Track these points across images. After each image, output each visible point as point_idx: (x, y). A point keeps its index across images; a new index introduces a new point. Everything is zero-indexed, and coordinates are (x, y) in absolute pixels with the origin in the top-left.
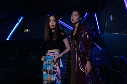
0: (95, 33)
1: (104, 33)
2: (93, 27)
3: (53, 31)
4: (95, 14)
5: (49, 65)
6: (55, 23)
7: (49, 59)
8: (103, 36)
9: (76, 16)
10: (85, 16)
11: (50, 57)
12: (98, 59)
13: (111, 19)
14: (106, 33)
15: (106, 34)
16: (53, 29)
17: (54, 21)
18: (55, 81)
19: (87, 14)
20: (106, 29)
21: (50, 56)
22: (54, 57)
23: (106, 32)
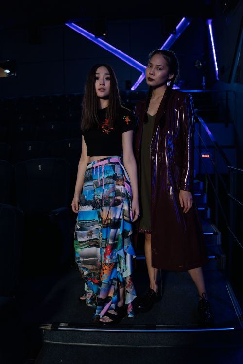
0: (204, 80)
1: (229, 82)
2: (199, 63)
3: (104, 104)
4: (210, 21)
5: (103, 187)
6: (108, 84)
7: (101, 174)
8: (227, 92)
9: (160, 69)
11: (103, 169)
12: (208, 156)
14: (235, 85)
16: (104, 98)
17: (107, 79)
18: (119, 219)
19: (183, 19)
21: (103, 167)
23: (237, 81)
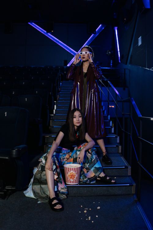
1: (126, 64)
2: (109, 52)
8: (125, 69)
10: (97, 30)
12: (113, 107)
13: (140, 43)
15: (129, 66)
17: (80, 117)
20: (131, 58)
22: (79, 158)
23: (131, 63)
